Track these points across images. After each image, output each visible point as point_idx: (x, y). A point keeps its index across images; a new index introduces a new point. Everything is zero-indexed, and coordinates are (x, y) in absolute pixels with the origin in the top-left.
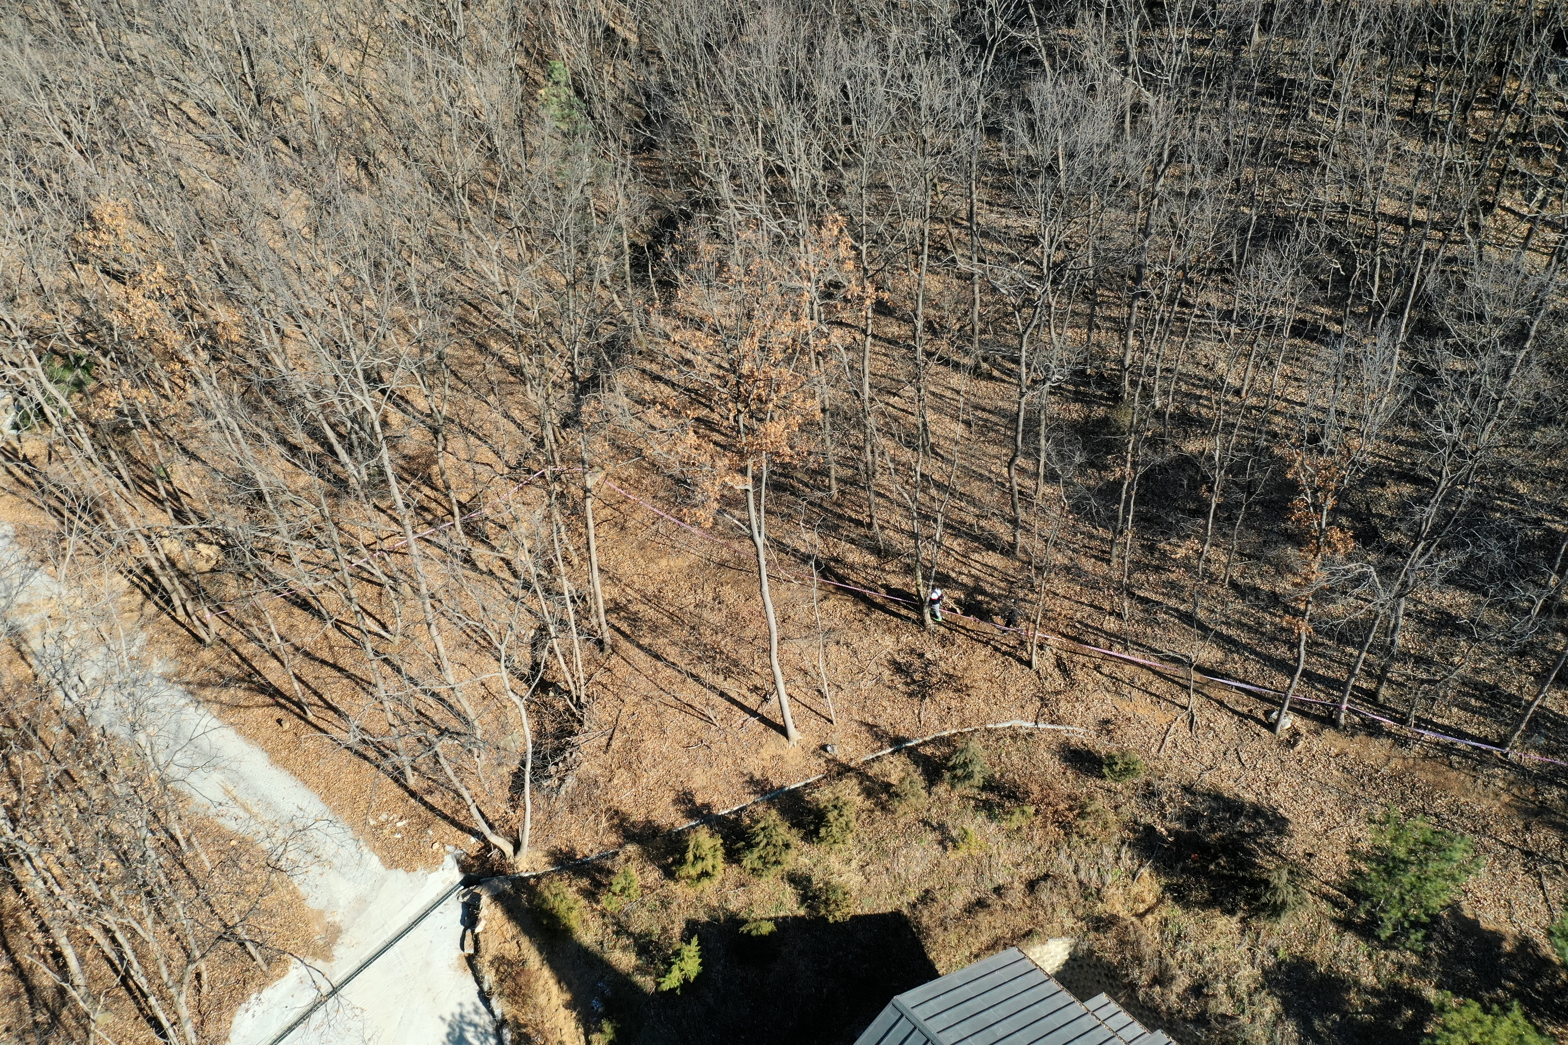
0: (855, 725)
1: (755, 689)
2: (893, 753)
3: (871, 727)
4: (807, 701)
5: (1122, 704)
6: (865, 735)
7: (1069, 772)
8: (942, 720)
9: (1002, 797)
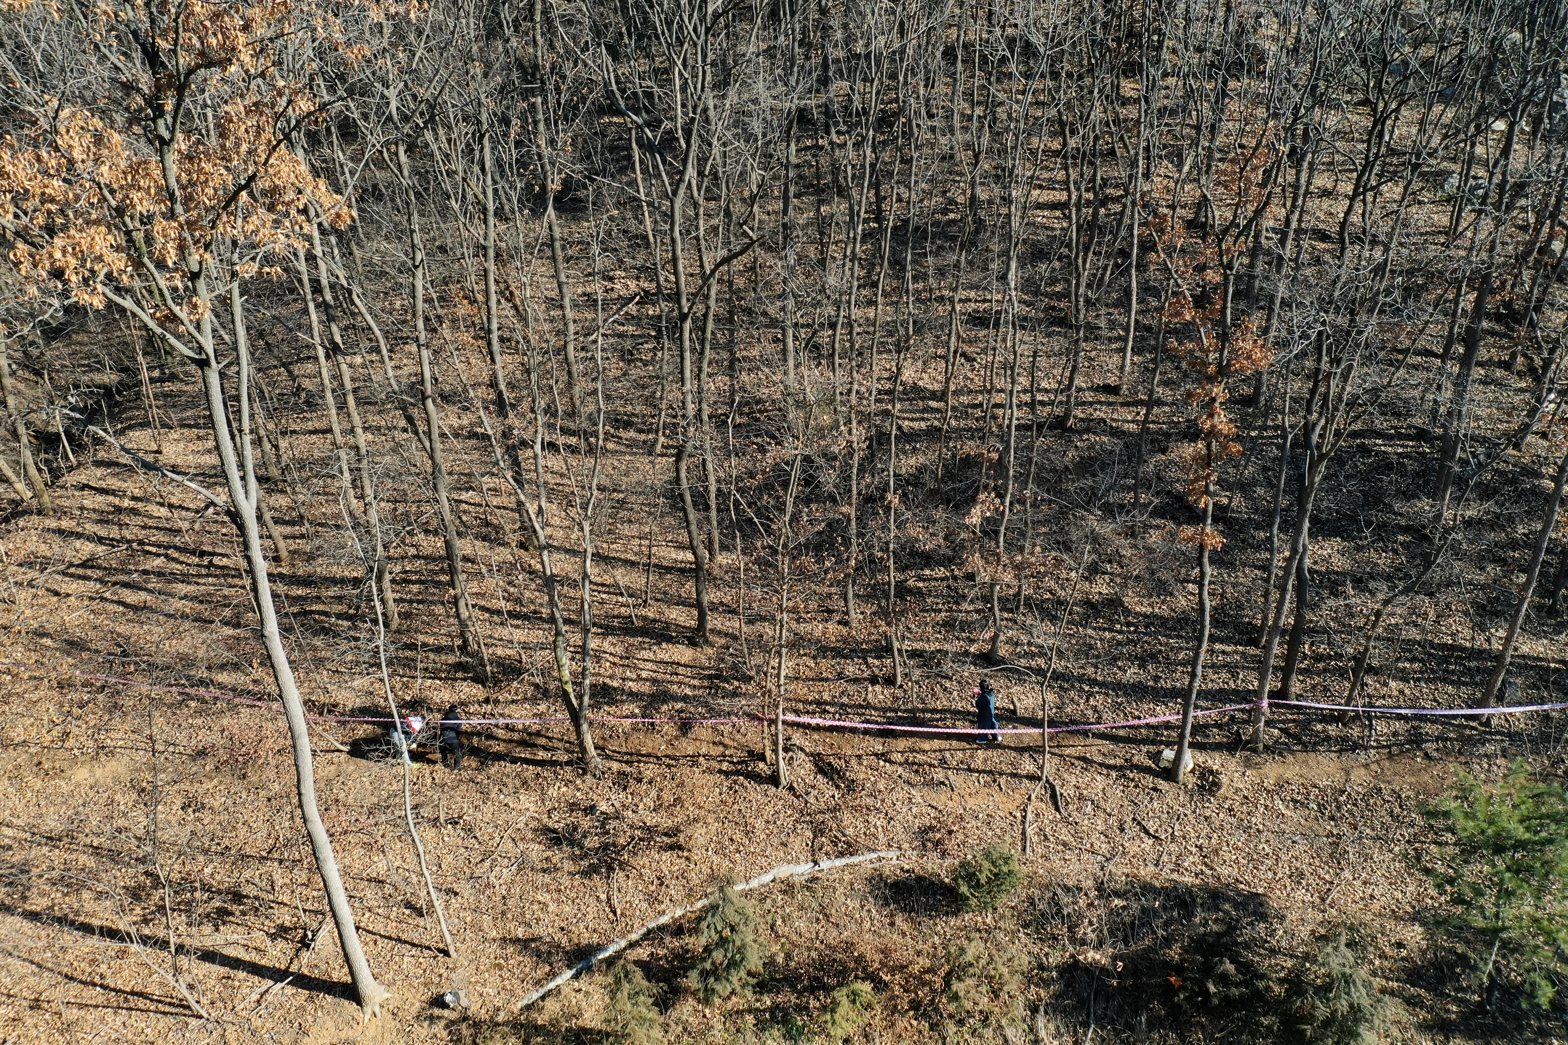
0: (494, 949)
1: (282, 932)
2: (576, 977)
3: (525, 944)
4: (392, 929)
5: (941, 798)
6: (517, 960)
7: (899, 920)
8: (653, 899)
9: (800, 994)
